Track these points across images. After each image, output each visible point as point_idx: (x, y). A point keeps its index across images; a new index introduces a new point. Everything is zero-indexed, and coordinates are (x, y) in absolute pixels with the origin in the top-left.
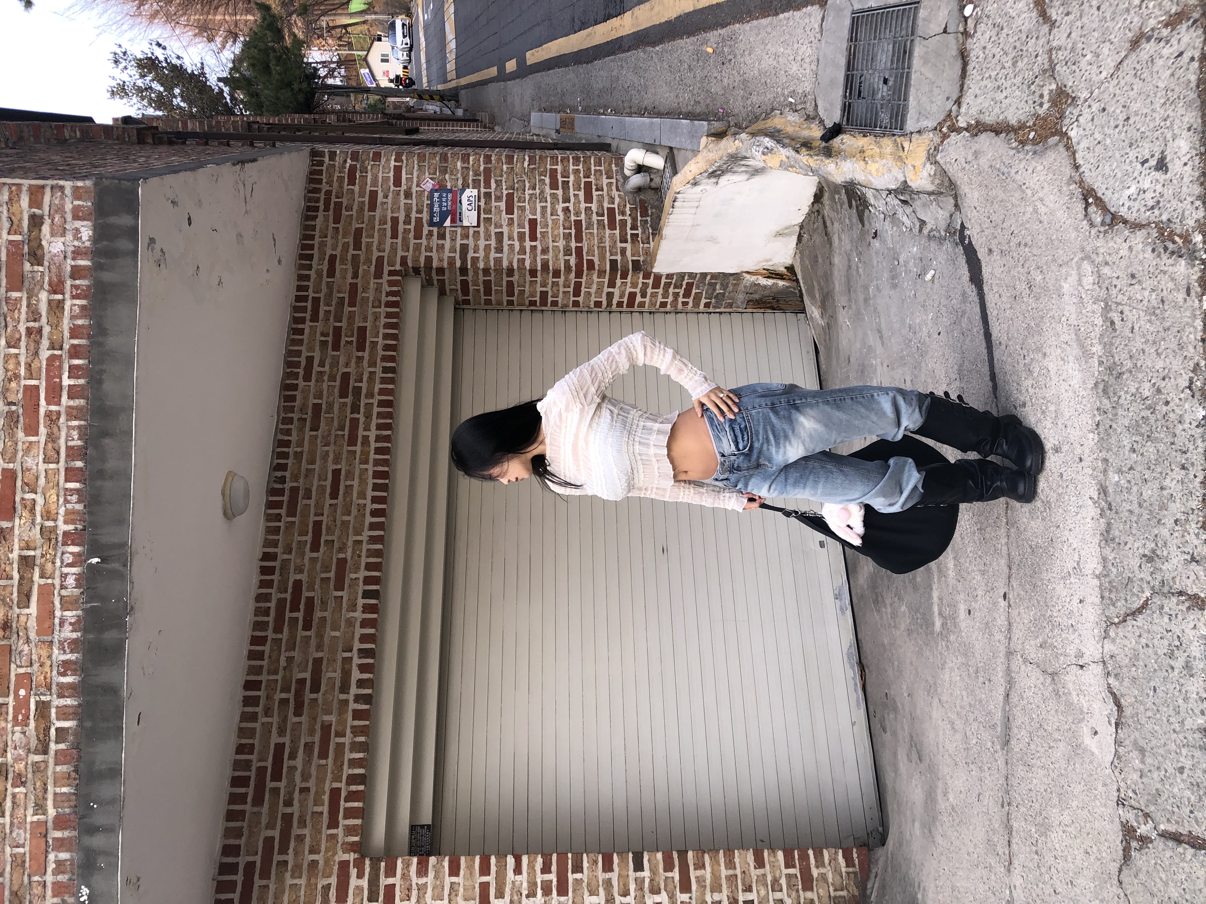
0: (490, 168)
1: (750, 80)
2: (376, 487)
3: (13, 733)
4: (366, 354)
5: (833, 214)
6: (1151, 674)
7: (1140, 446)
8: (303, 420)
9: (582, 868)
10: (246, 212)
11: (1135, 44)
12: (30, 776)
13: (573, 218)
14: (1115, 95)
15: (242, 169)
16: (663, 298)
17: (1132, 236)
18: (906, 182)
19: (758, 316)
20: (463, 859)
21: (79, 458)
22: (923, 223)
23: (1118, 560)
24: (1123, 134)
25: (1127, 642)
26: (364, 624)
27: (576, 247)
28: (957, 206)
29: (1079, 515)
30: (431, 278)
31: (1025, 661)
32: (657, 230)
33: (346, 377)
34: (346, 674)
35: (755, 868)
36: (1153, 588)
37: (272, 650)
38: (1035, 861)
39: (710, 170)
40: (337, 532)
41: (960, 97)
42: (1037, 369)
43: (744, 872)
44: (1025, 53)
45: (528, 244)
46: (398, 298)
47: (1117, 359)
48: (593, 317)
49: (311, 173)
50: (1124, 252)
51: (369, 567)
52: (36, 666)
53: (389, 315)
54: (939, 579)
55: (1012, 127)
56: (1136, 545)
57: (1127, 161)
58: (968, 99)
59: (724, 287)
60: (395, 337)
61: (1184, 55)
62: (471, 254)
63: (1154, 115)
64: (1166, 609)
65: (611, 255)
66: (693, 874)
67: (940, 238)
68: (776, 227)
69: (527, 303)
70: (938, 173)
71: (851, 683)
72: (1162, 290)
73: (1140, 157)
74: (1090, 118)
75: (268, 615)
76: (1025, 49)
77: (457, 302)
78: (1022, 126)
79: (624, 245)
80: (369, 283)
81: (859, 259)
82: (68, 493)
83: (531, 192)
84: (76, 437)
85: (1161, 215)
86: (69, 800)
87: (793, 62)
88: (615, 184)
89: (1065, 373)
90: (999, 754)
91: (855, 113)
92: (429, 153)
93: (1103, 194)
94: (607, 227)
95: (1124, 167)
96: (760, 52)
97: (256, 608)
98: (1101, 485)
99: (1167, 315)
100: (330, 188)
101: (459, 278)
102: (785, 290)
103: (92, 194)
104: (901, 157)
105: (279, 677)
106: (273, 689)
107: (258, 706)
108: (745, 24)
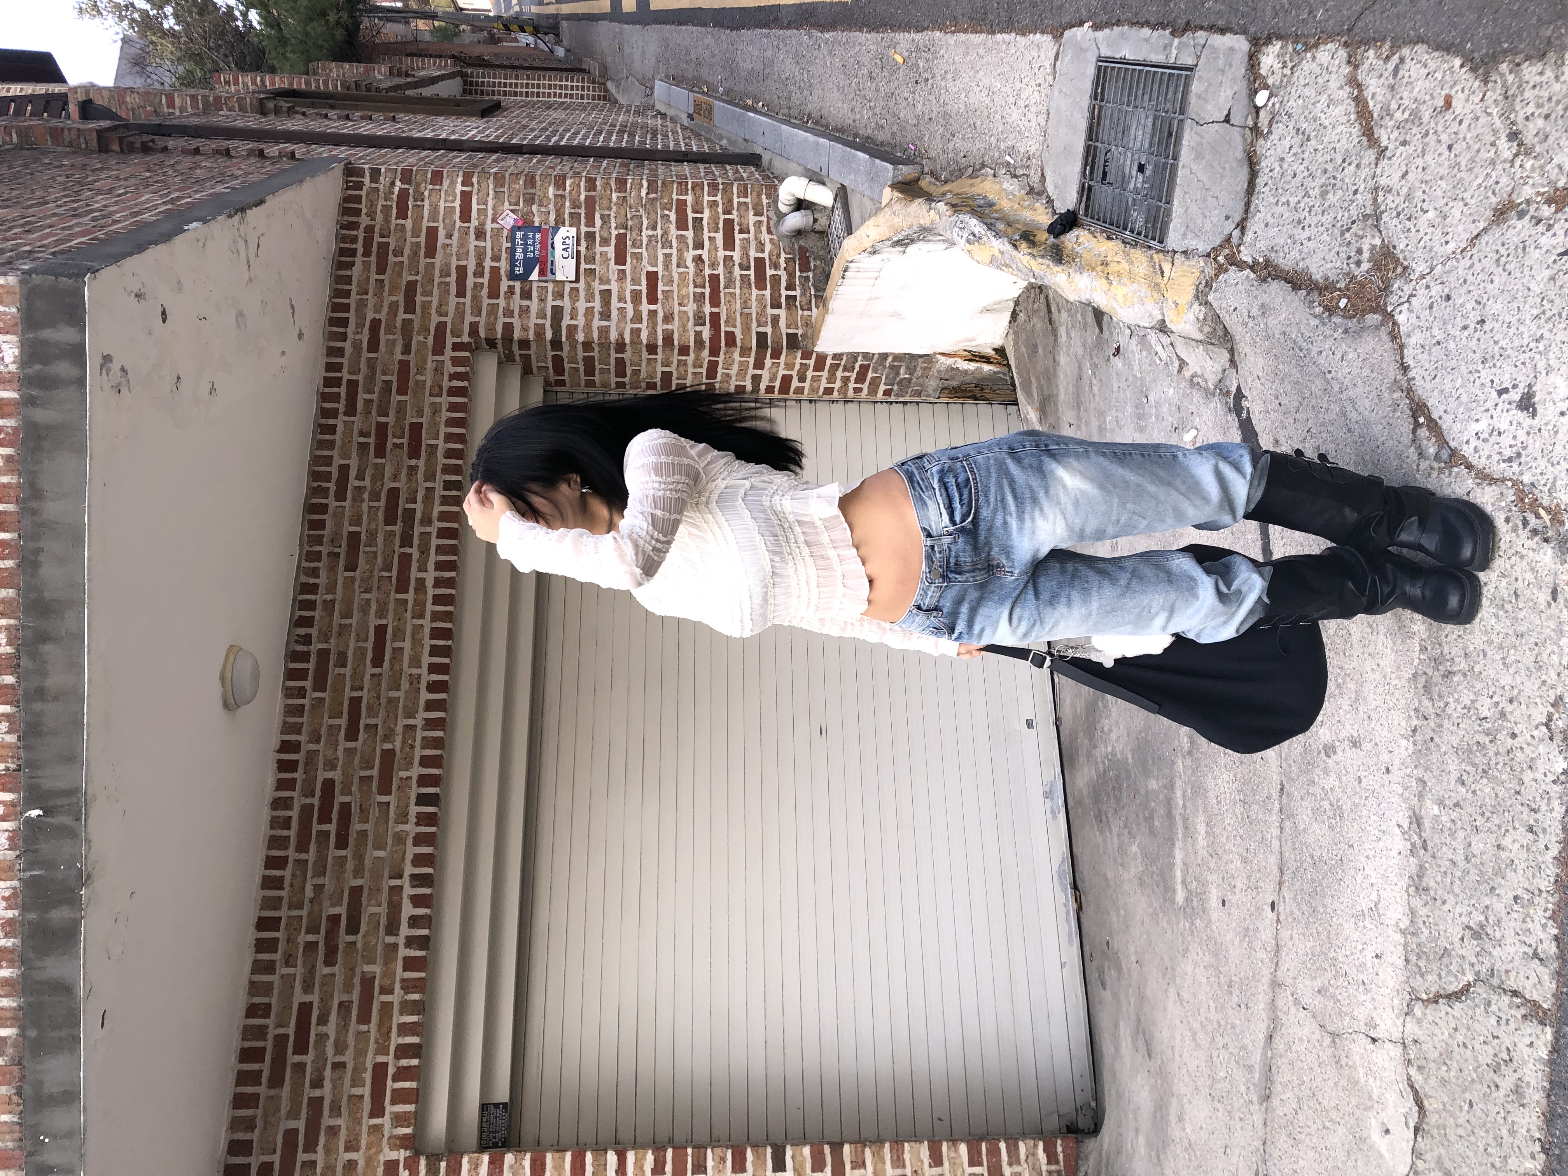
0: (594, 197)
1: (953, 115)
2: (435, 651)
4: (421, 463)
7: (1471, 779)
8: (335, 556)
9: (705, 1168)
10: (251, 280)
11: (1500, 214)
13: (707, 271)
14: (1465, 281)
15: (242, 219)
16: (829, 383)
17: (1478, 490)
18: (1164, 321)
19: (955, 408)
20: (549, 1157)
21: (9, 670)
22: (1183, 363)
23: (1432, 920)
24: (1475, 341)
25: (1437, 1031)
26: (419, 840)
27: (711, 314)
28: (1232, 361)
29: (1381, 844)
30: (511, 351)
31: (1297, 1002)
32: (821, 299)
33: (393, 494)
34: (395, 909)
35: (930, 1166)
36: (1477, 974)
37: (294, 875)
39: (895, 239)
40: (382, 713)
41: (1245, 219)
43: (916, 1171)
44: (1339, 183)
45: (645, 307)
46: (465, 384)
47: (1446, 651)
49: (346, 199)
51: (426, 761)
53: (453, 407)
54: (1185, 836)
55: (1316, 284)
56: (1458, 910)
57: (1478, 382)
58: (1255, 225)
59: (911, 370)
60: (461, 438)
62: (566, 321)
63: (1521, 328)
64: (1494, 1007)
65: (759, 326)
66: (850, 1175)
67: (1206, 390)
68: (982, 302)
69: (643, 385)
70: (1209, 319)
71: (1062, 910)
72: (1517, 579)
73: (1496, 381)
74: (1427, 303)
75: (289, 828)
76: (1339, 177)
77: (547, 383)
78: (1330, 286)
79: (776, 312)
80: (425, 362)
81: (1094, 373)
83: (650, 232)
84: (3, 642)
85: (1521, 473)
86: (12, 1132)
87: (1012, 106)
88: (765, 224)
89: (1372, 646)
90: (1255, 1107)
91: (1096, 202)
92: (510, 171)
93: (1440, 418)
94: (753, 285)
95: (1473, 390)
96: (968, 79)
97: (273, 817)
98: (1414, 812)
99: (1521, 615)
100: (372, 223)
101: (550, 353)
102: (993, 377)
103: (18, 296)
104: (1157, 284)
105: (304, 913)
106: (295, 929)
107: (276, 952)
108: (949, 35)
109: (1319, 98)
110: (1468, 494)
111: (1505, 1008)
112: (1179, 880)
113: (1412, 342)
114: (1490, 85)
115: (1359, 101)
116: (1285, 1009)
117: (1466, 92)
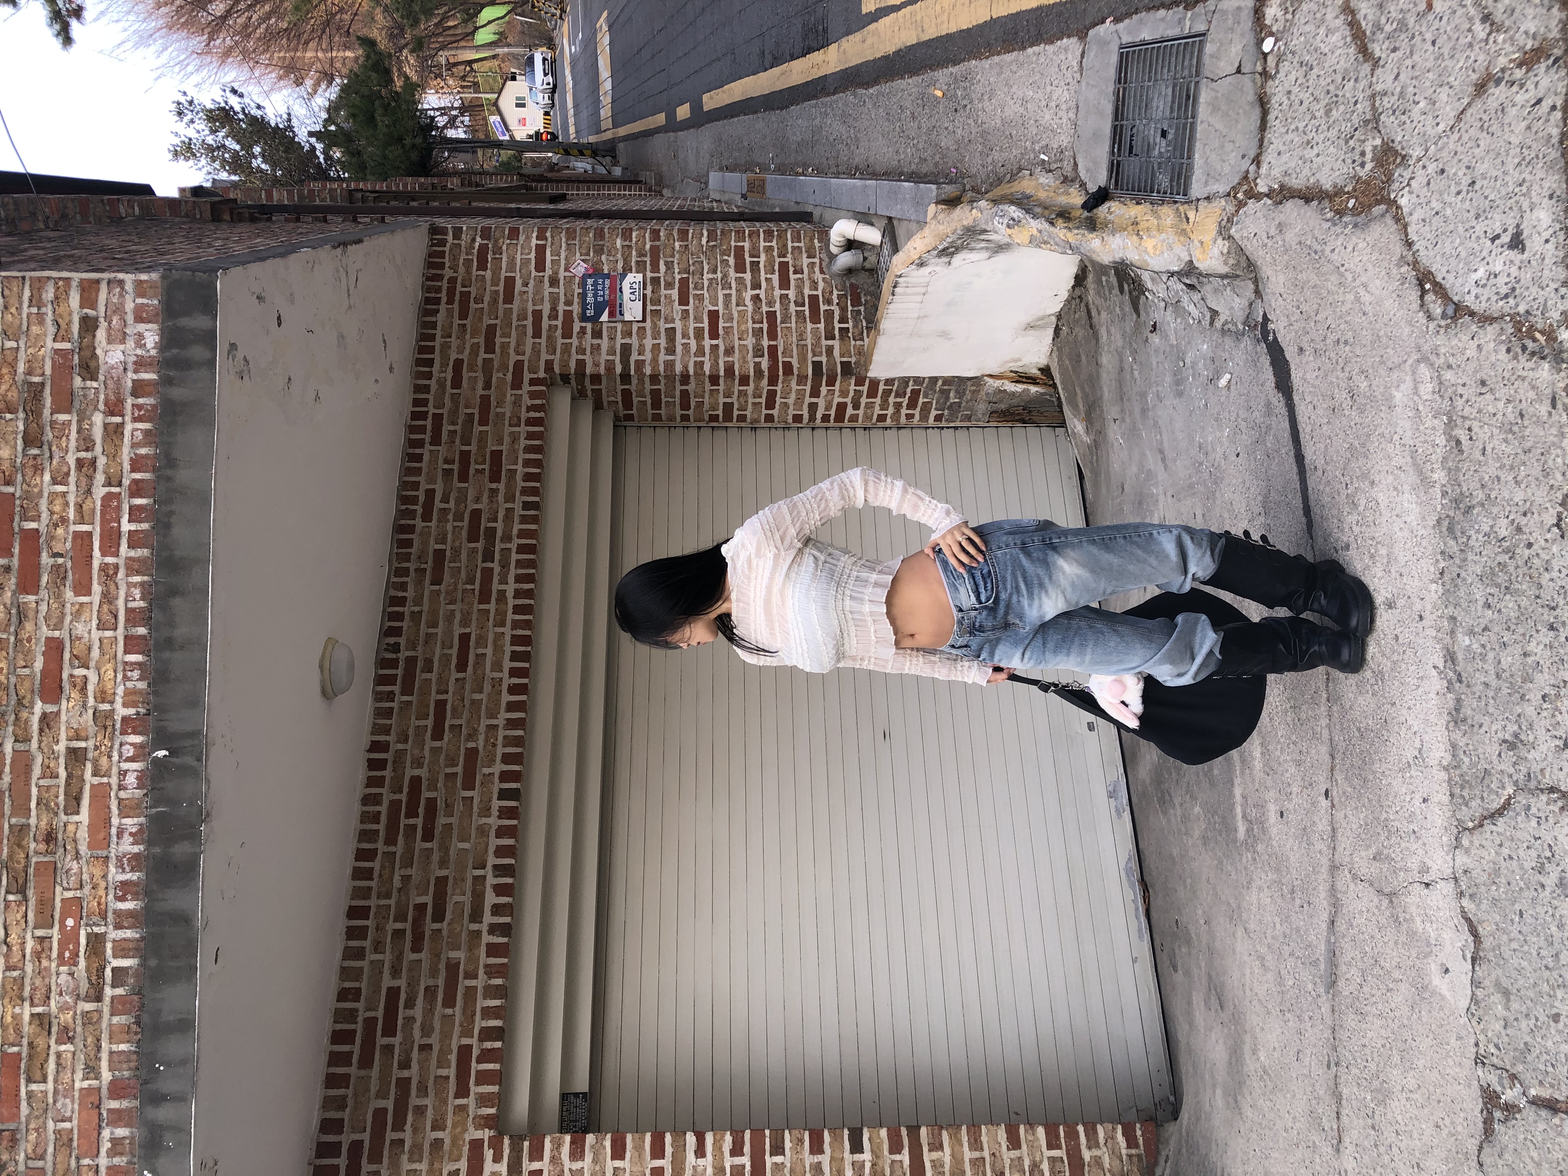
0: (658, 247)
1: (990, 131)
2: (515, 657)
3: (58, 974)
4: (502, 486)
5: (1099, 301)
6: (1515, 895)
7: (1496, 600)
8: (421, 571)
9: (783, 1149)
10: (350, 307)
11: (1481, 88)
12: (79, 1029)
13: (765, 309)
14: (1456, 153)
15: (344, 252)
16: (881, 410)
17: (1481, 332)
18: (1191, 262)
19: (1005, 432)
20: (629, 1137)
21: (142, 623)
22: (1214, 313)
23: (1471, 747)
24: (1468, 202)
25: (1484, 853)
26: (501, 832)
27: (769, 346)
28: (1257, 292)
29: (1420, 690)
30: (583, 386)
31: (1355, 877)
32: (872, 323)
33: (476, 515)
34: (478, 898)
35: (1008, 1149)
36: (1516, 783)
37: (383, 867)
38: (1371, 1138)
39: (941, 247)
40: (466, 714)
41: (1259, 155)
42: (1363, 502)
43: (993, 1154)
44: (1340, 99)
45: (707, 343)
46: (542, 414)
47: (1465, 489)
48: (791, 435)
49: (430, 255)
50: (1471, 352)
51: (507, 759)
52: (87, 889)
53: (530, 436)
54: (1242, 772)
55: (1326, 193)
56: (1494, 727)
57: (1473, 237)
58: (1269, 157)
59: (960, 394)
60: (538, 463)
61: (1543, 103)
62: (634, 357)
63: (1507, 178)
64: (1534, 810)
65: (814, 355)
66: (928, 1157)
67: (1237, 333)
68: (1026, 318)
69: (707, 418)
70: (1233, 251)
71: (1131, 907)
72: (1521, 401)
73: (1489, 231)
74: (1425, 181)
75: (378, 822)
76: (1340, 94)
77: (617, 418)
78: (1339, 192)
79: (830, 342)
80: (505, 395)
81: (1134, 359)
82: (128, 668)
83: (711, 276)
84: (138, 597)
85: (1517, 305)
86: (129, 1061)
87: (1045, 109)
88: (818, 264)
89: (1399, 506)
90: (1323, 999)
91: (1125, 175)
92: (580, 228)
93: (1444, 279)
94: (808, 320)
96: (1003, 96)
97: (363, 812)
98: (1448, 650)
99: (1527, 432)
100: (455, 275)
101: (620, 388)
102: (1039, 398)
103: (159, 291)
104: (1184, 230)
105: (392, 902)
106: (384, 918)
107: (366, 939)
108: (984, 61)
109: (1318, 31)
110: (1473, 338)
111: (1544, 807)
113: (1414, 220)
115: (1353, 24)
116: (1345, 888)
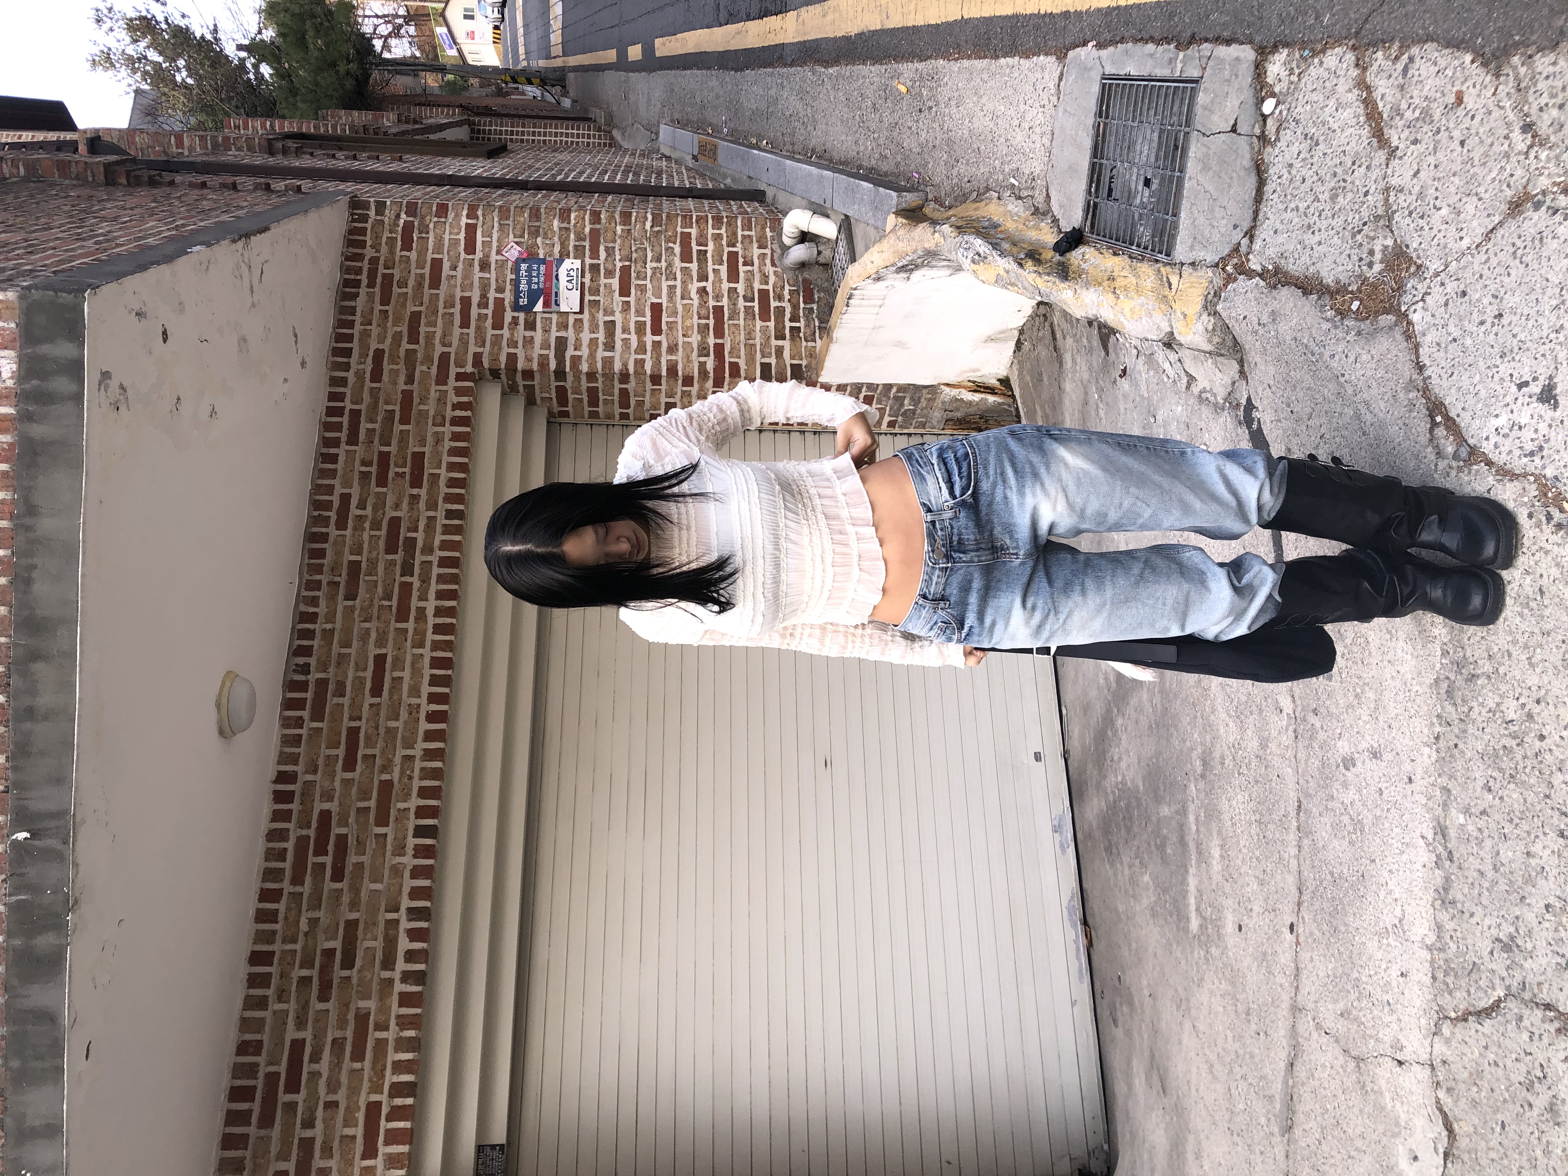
0: (598, 230)
1: (957, 141)
2: (435, 681)
4: (423, 492)
6: (1499, 1104)
7: (1498, 786)
8: (335, 585)
10: (253, 305)
11: (1516, 207)
13: (712, 303)
14: (1481, 276)
15: (246, 245)
17: (1499, 487)
18: (1172, 333)
22: (1191, 379)
24: (1492, 336)
25: (1466, 1050)
26: (416, 873)
27: (716, 345)
28: (1242, 372)
29: (1405, 857)
30: (514, 382)
31: (1318, 1027)
32: (825, 329)
33: (395, 523)
34: (391, 943)
36: (1508, 988)
37: (288, 909)
39: (900, 264)
40: (380, 744)
41: (1253, 227)
44: (1349, 187)
45: (649, 338)
46: (468, 413)
47: (1469, 654)
49: (351, 231)
51: (424, 793)
53: (456, 437)
54: (1199, 862)
55: (1328, 287)
56: (1487, 922)
57: (1497, 377)
58: (1264, 233)
59: (916, 401)
60: (464, 468)
62: (570, 352)
63: (1540, 320)
64: (1526, 1022)
65: (763, 356)
67: (1216, 405)
68: (987, 331)
70: (1218, 329)
71: (1072, 947)
72: (1541, 576)
73: (1515, 375)
74: (1442, 301)
75: (284, 860)
76: (1349, 179)
77: (551, 414)
78: (1340, 290)
79: (780, 343)
80: (428, 391)
81: (1100, 397)
83: (654, 265)
85: (1544, 467)
87: (1017, 129)
88: (769, 256)
89: (1392, 652)
90: (1277, 1139)
91: (1102, 219)
92: (514, 204)
93: (1458, 416)
94: (757, 317)
95: (1492, 385)
96: (971, 105)
97: (268, 849)
98: (1439, 823)
99: (1547, 612)
100: (377, 255)
101: (554, 384)
102: (996, 407)
103: (17, 312)
104: (1166, 297)
105: (298, 947)
106: (289, 964)
107: (268, 987)
108: (952, 63)
109: (1327, 102)
110: (1489, 491)
111: (1538, 1022)
112: (1193, 907)
113: (1427, 341)
114: (1502, 79)
115: (1369, 103)
116: (1307, 1035)
117: (1478, 87)
